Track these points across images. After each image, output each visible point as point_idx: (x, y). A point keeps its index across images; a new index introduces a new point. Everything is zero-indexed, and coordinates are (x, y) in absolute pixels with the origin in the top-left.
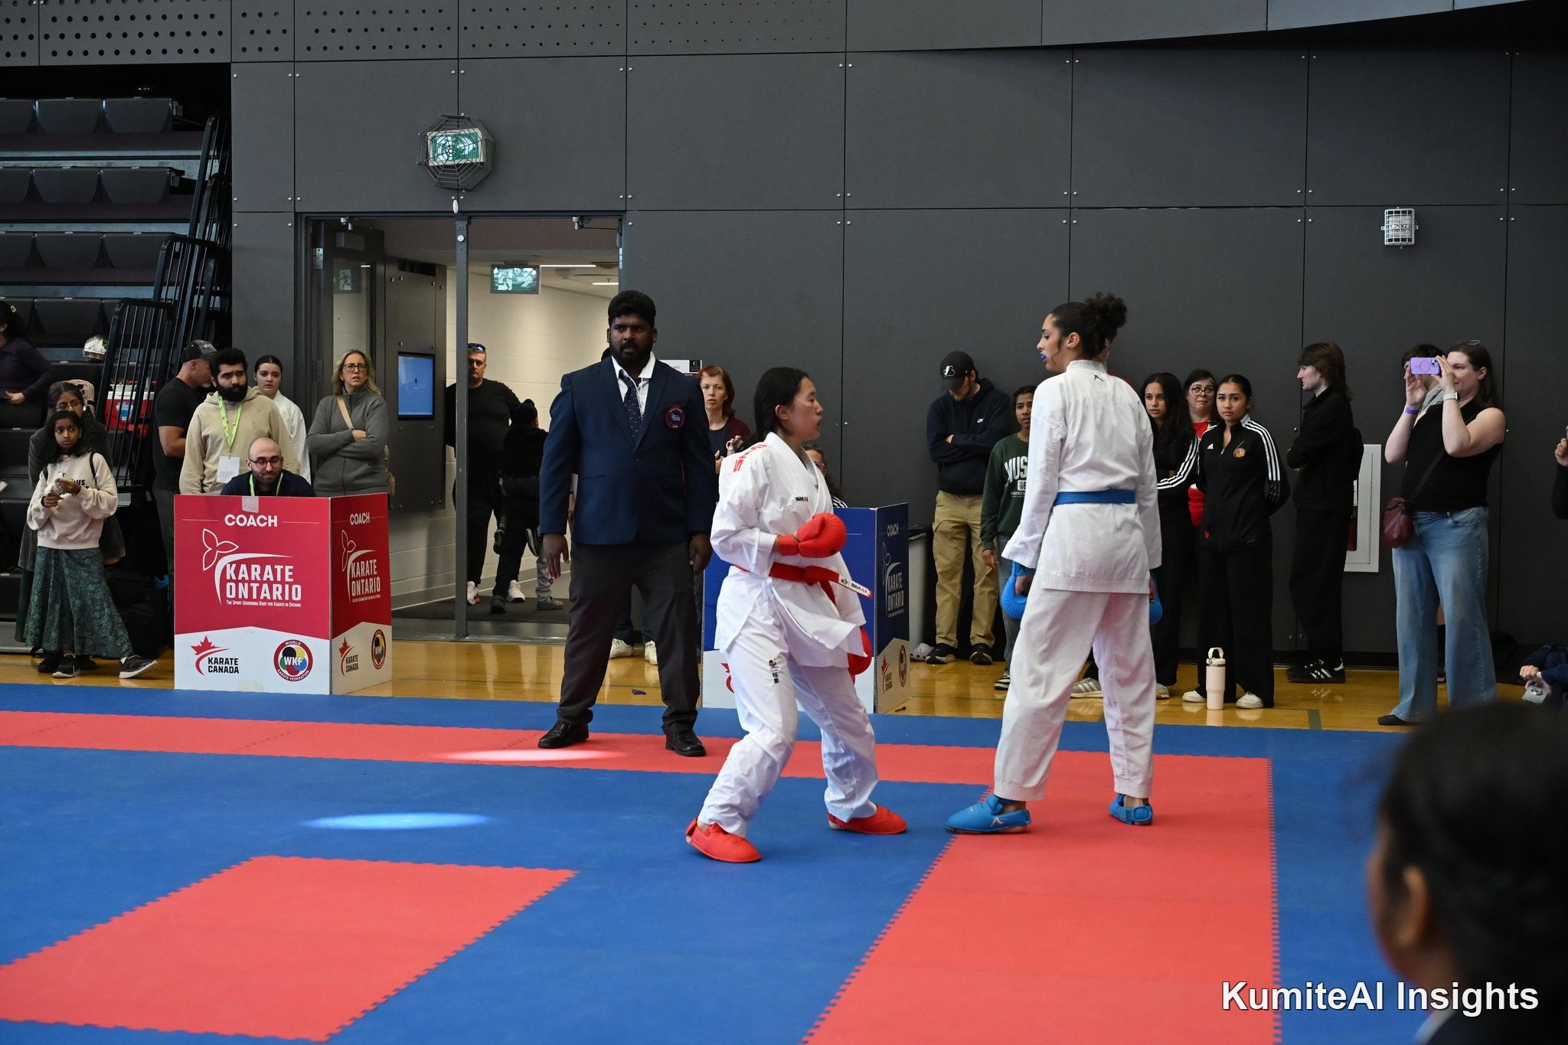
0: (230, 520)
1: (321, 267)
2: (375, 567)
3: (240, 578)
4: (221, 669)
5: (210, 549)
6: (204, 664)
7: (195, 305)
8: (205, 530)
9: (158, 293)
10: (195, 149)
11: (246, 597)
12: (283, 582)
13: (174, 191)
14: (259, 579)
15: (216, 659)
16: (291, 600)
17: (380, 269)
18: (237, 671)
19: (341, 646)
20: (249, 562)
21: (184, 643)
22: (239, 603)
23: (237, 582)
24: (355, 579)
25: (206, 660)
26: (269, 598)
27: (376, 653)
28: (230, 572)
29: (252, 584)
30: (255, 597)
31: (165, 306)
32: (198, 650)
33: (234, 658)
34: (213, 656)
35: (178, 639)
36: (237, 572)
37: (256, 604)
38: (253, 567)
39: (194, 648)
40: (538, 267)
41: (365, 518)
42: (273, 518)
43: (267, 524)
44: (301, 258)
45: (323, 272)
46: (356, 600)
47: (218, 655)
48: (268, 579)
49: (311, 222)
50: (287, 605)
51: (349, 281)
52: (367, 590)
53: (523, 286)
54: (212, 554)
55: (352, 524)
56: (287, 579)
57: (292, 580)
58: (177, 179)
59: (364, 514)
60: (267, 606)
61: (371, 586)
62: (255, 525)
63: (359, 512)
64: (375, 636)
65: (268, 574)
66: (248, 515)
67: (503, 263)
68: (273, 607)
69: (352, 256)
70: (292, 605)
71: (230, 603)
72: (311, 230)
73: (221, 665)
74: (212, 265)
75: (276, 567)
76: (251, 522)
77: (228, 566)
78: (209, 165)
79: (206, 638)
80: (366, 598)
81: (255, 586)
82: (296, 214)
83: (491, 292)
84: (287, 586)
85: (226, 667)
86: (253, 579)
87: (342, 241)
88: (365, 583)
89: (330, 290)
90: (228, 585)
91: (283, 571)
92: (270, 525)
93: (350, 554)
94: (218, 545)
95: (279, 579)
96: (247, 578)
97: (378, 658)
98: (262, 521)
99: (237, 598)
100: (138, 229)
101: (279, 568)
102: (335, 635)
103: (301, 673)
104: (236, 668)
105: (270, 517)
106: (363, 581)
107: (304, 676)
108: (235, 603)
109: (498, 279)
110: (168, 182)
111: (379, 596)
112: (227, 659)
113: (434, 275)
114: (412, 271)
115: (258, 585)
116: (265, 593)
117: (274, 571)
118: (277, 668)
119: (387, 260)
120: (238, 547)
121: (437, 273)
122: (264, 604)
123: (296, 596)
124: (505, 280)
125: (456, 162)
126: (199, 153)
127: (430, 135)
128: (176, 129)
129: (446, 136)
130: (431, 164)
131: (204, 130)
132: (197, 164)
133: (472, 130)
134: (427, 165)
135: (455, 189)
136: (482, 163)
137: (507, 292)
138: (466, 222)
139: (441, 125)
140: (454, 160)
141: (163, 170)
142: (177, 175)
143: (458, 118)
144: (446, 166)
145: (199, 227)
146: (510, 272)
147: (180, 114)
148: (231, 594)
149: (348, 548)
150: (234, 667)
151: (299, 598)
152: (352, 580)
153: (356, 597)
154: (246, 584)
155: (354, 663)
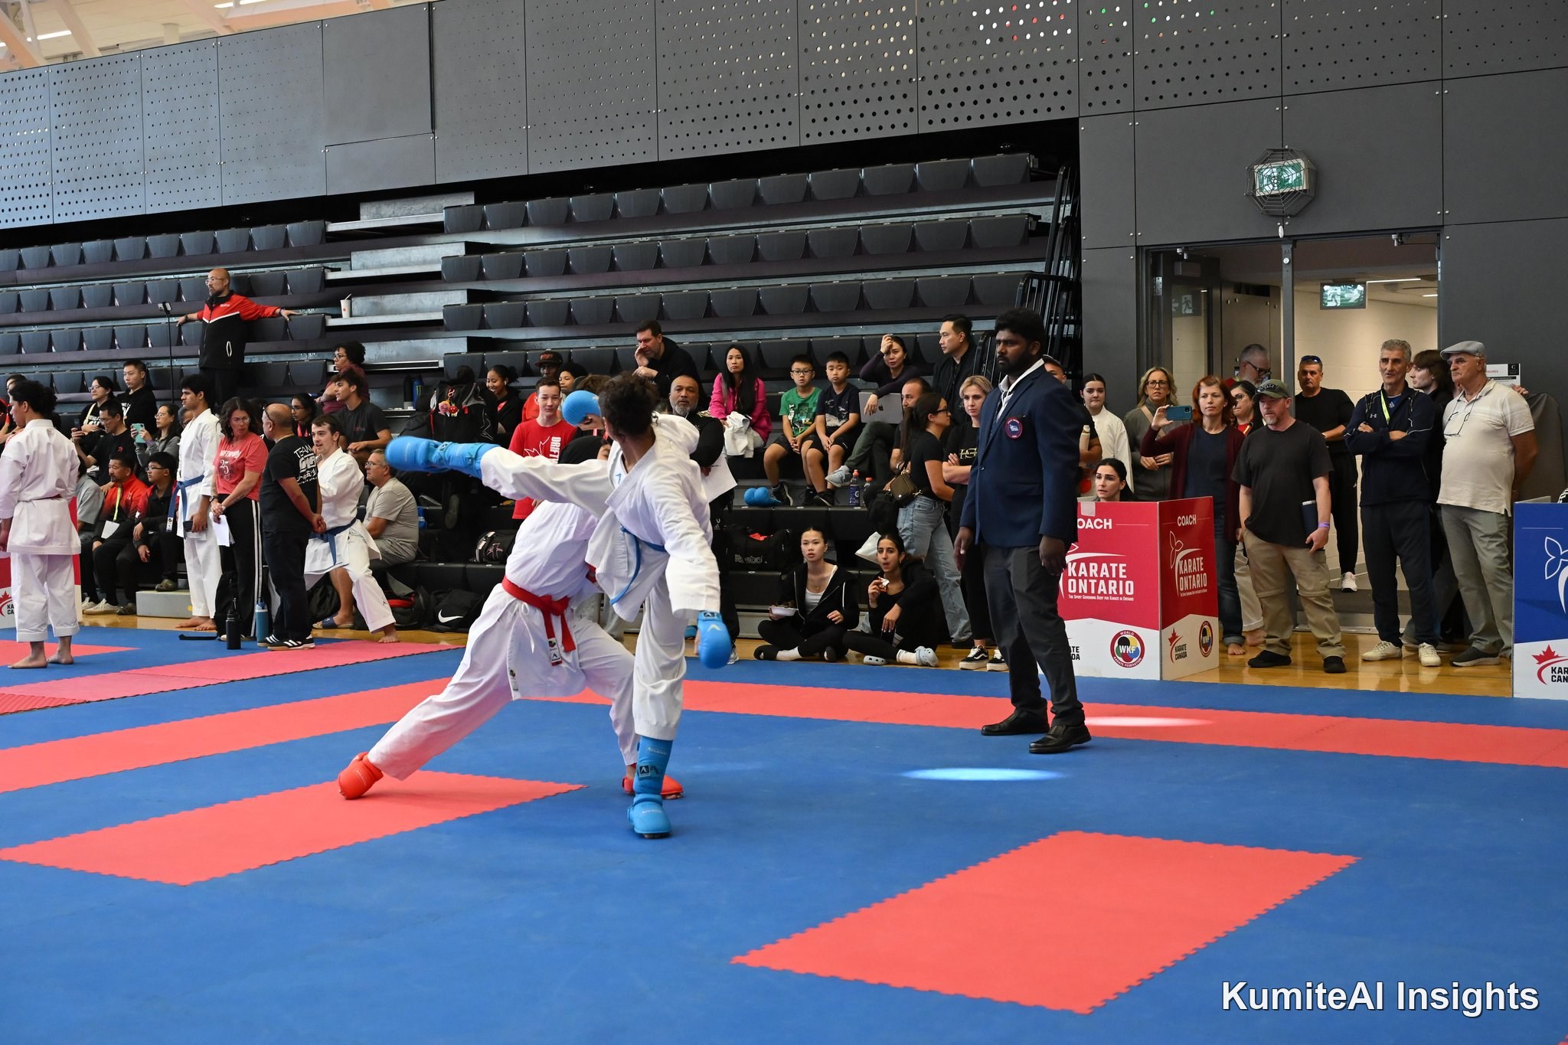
1: (1161, 295)
2: (1202, 564)
3: (1080, 575)
7: (1050, 334)
10: (1052, 196)
11: (1086, 591)
12: (1117, 579)
13: (1032, 234)
14: (1096, 576)
16: (1124, 595)
17: (1216, 293)
18: (1078, 657)
19: (1170, 636)
20: (1087, 561)
22: (1079, 597)
23: (1077, 578)
24: (1183, 575)
26: (1105, 593)
27: (1204, 642)
28: (1071, 570)
29: (1090, 581)
30: (1093, 592)
33: (1076, 645)
36: (1077, 569)
37: (1094, 598)
38: (1091, 565)
40: (1365, 283)
41: (1191, 520)
42: (1108, 521)
43: (1103, 527)
44: (1142, 287)
45: (1162, 299)
46: (1184, 594)
48: (1105, 576)
49: (1150, 255)
50: (1121, 599)
51: (1191, 305)
52: (1194, 585)
53: (1351, 301)
55: (1180, 525)
56: (1121, 576)
57: (1125, 577)
58: (1035, 223)
59: (1190, 516)
60: (1104, 600)
61: (1198, 582)
62: (1092, 528)
63: (1187, 514)
64: (1202, 626)
65: (1105, 572)
66: (1086, 518)
67: (1331, 281)
68: (1109, 601)
69: (1189, 283)
70: (1126, 599)
71: (1072, 597)
72: (1151, 261)
74: (1064, 296)
75: (1111, 565)
76: (1089, 524)
77: (1070, 564)
78: (1062, 209)
80: (1194, 593)
81: (1093, 582)
82: (1137, 248)
83: (1321, 308)
84: (1121, 582)
86: (1091, 575)
87: (1179, 269)
88: (1192, 579)
89: (1170, 316)
90: (1070, 581)
91: (1117, 569)
92: (1105, 528)
93: (1177, 553)
95: (1114, 576)
96: (1086, 575)
97: (1205, 647)
98: (1099, 523)
99: (1077, 593)
100: (1002, 269)
101: (1114, 565)
102: (1165, 625)
103: (1134, 660)
104: (1078, 655)
105: (1105, 520)
106: (1190, 577)
107: (1137, 663)
108: (1076, 597)
109: (1327, 296)
110: (1027, 226)
111: (1205, 591)
113: (1267, 294)
114: (1248, 293)
115: (1095, 581)
116: (1102, 589)
117: (1110, 569)
118: (1114, 655)
119: (1222, 284)
120: (1077, 547)
121: (1271, 295)
122: (1101, 598)
123: (1130, 590)
124: (1333, 297)
125: (1281, 191)
126: (1052, 199)
127: (1257, 168)
128: (1033, 179)
129: (1272, 168)
130: (1258, 195)
131: (1056, 179)
132: (1051, 209)
133: (1295, 161)
134: (1254, 196)
135: (1280, 216)
136: (1305, 191)
137: (1335, 308)
138: (1291, 246)
139: (1267, 159)
140: (1278, 190)
141: (1022, 216)
142: (1034, 220)
143: (1283, 150)
144: (1271, 196)
145: (1054, 264)
146: (1338, 290)
147: (1037, 166)
148: (1072, 589)
149: (1176, 548)
150: (1076, 654)
151: (1132, 593)
152: (1179, 576)
153: (1184, 591)
154: (1086, 580)
155: (1183, 651)
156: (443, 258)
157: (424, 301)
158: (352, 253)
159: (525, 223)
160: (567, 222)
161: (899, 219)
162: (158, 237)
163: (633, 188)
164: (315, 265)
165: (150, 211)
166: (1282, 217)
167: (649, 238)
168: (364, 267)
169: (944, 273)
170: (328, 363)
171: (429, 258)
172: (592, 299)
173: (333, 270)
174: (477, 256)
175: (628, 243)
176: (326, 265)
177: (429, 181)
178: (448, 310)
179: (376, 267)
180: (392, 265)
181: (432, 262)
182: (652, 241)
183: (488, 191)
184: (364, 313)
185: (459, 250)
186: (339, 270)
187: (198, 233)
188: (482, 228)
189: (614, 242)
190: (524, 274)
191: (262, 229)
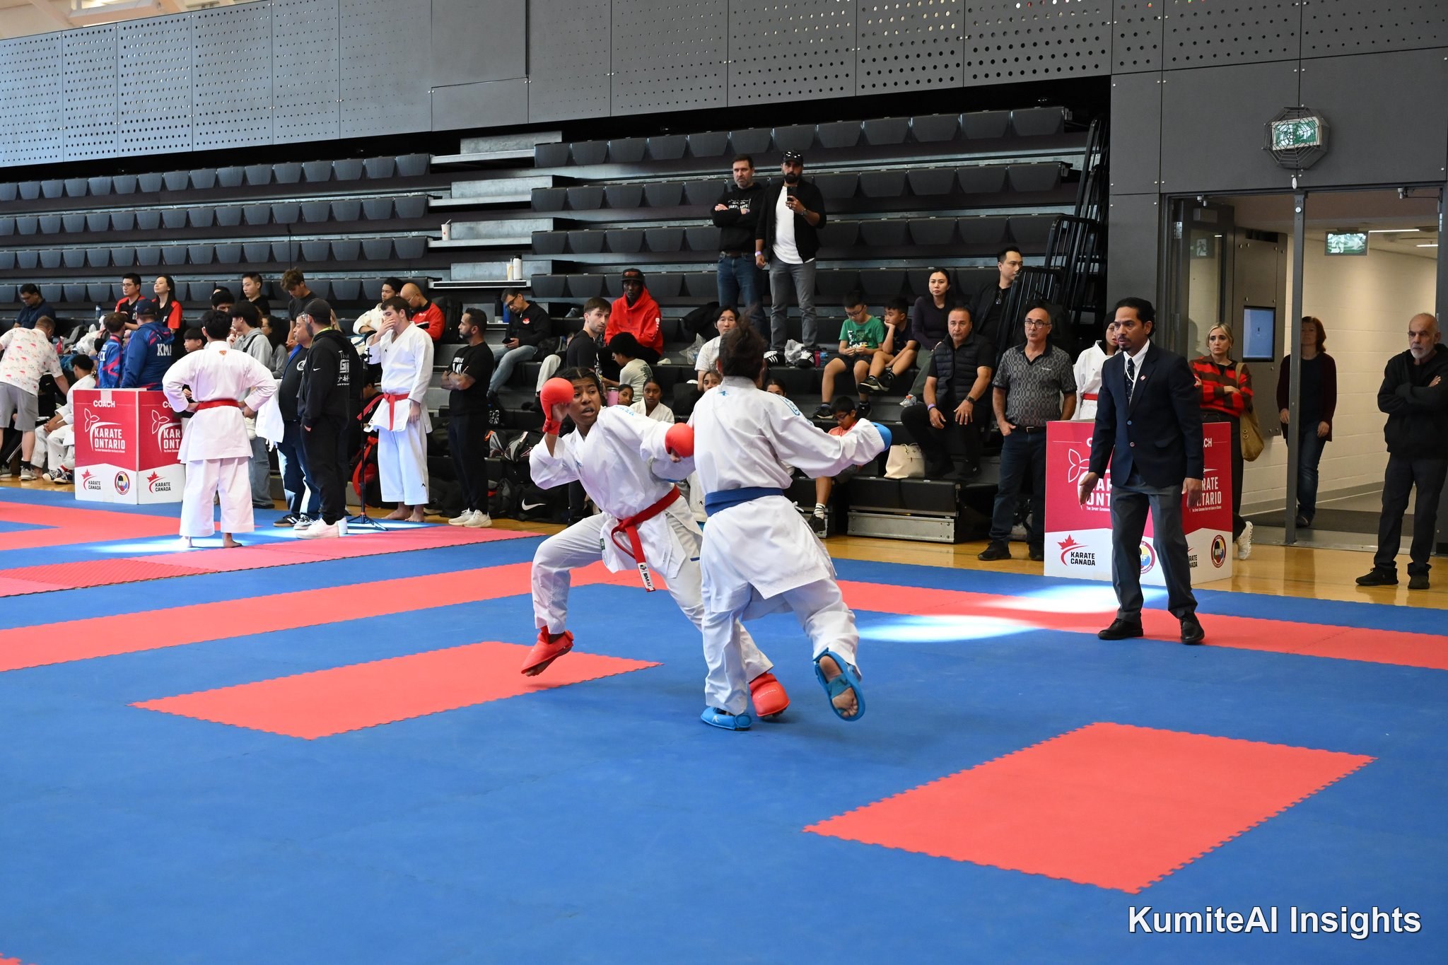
0: (1091, 443)
1: (1180, 237)
2: (1217, 483)
3: (1097, 490)
4: (1081, 562)
5: (1074, 465)
6: (1068, 557)
7: (1078, 271)
8: (1070, 450)
9: (1048, 262)
10: (1083, 145)
11: (1102, 504)
13: (1063, 180)
15: (1077, 553)
17: (1230, 237)
18: (1093, 563)
21: (1052, 540)
22: (1096, 509)
23: (1095, 493)
25: (1068, 554)
27: (1216, 554)
29: (1107, 495)
31: (1054, 272)
32: (1063, 545)
33: (1091, 553)
34: (1075, 551)
35: (1049, 537)
39: (1059, 543)
40: (1367, 232)
44: (1164, 233)
45: (1181, 242)
47: (1079, 551)
49: (1173, 201)
51: (1205, 249)
52: (1208, 502)
53: (1355, 248)
54: (1075, 470)
58: (1067, 170)
64: (1215, 540)
67: (1336, 230)
69: (1207, 228)
71: (1089, 509)
72: (1173, 206)
73: (1081, 559)
74: (1092, 237)
78: (1092, 158)
79: (1069, 536)
82: (1161, 195)
83: (1325, 255)
85: (1085, 561)
86: (1108, 490)
87: (1198, 215)
89: (1187, 255)
94: (1081, 462)
96: (1103, 489)
97: (1218, 558)
99: (1094, 506)
100: (1035, 211)
103: (1145, 567)
107: (1148, 571)
108: (1093, 509)
109: (1331, 243)
110: (1059, 173)
112: (1086, 555)
113: (1276, 241)
114: (1258, 239)
119: (1236, 230)
121: (1280, 238)
124: (1338, 243)
125: (1296, 146)
126: (1084, 149)
127: (1274, 124)
128: (1067, 130)
129: (1288, 125)
130: (1274, 149)
131: (1087, 130)
132: (1081, 159)
133: (1310, 119)
134: (1271, 150)
135: (1292, 169)
136: (1318, 146)
137: (1339, 254)
138: (1303, 196)
139: (1284, 116)
140: (1294, 144)
141: (1057, 164)
142: (1066, 167)
143: (1298, 109)
144: (1287, 150)
145: (1084, 208)
146: (1342, 238)
147: (1071, 118)
150: (1092, 560)
154: (1103, 494)
155: (1193, 562)
156: (533, 189)
157: (514, 227)
158: (453, 183)
159: (607, 160)
160: (644, 161)
161: (942, 164)
162: (282, 165)
163: (704, 130)
164: (420, 193)
165: (277, 142)
166: (1296, 170)
167: (716, 176)
168: (463, 196)
169: (983, 213)
170: (429, 280)
171: (520, 189)
172: (665, 230)
173: (436, 198)
174: (564, 188)
175: (697, 180)
176: (428, 193)
177: (522, 121)
178: (537, 235)
179: (474, 197)
180: (487, 195)
181: (523, 193)
182: (718, 178)
183: (574, 130)
184: (462, 236)
185: (547, 183)
186: (440, 198)
187: (318, 162)
188: (570, 162)
189: (685, 178)
190: (604, 205)
191: (374, 160)
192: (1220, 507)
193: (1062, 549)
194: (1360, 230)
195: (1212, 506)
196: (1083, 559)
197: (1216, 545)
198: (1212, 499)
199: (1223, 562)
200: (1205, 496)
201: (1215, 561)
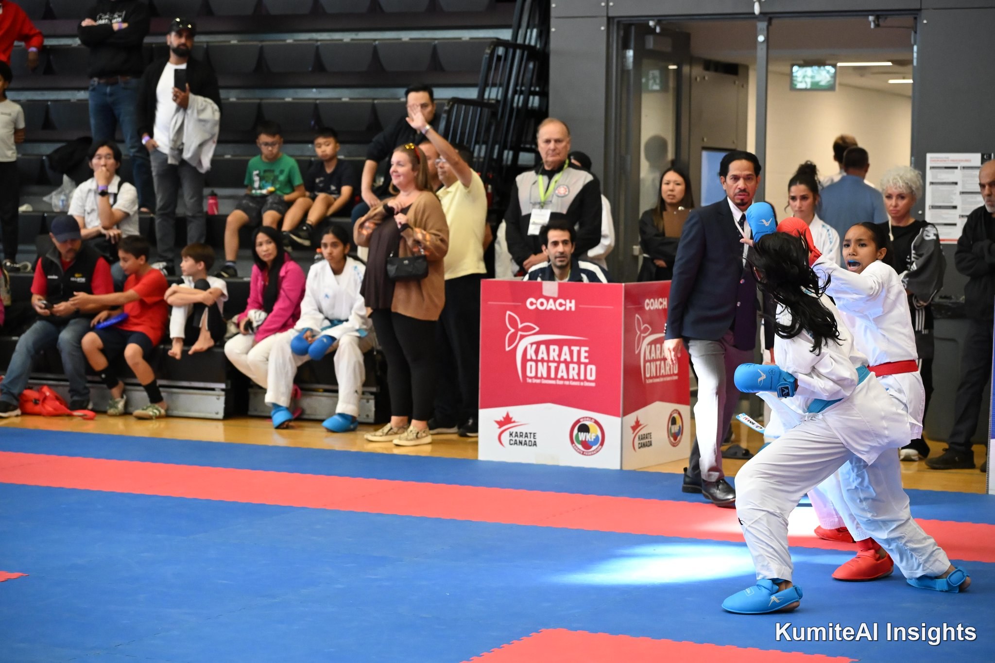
0: (532, 304)
1: (631, 69)
4: (521, 443)
5: (512, 330)
6: (506, 437)
7: (515, 105)
8: (508, 313)
9: (482, 93)
11: (545, 375)
12: (579, 363)
14: (557, 359)
15: (516, 433)
16: (586, 380)
17: (686, 69)
18: (535, 444)
19: (633, 424)
20: (548, 343)
21: (487, 417)
22: (538, 381)
23: (536, 361)
24: (650, 362)
25: (507, 433)
26: (566, 377)
27: (673, 432)
28: (531, 353)
29: (550, 364)
30: (553, 375)
31: (488, 106)
32: (501, 424)
33: (533, 432)
34: (514, 430)
35: (483, 414)
36: (537, 352)
37: (553, 382)
38: (552, 347)
39: (498, 422)
40: (836, 65)
42: (571, 302)
43: (565, 309)
44: (612, 60)
45: (632, 73)
46: (649, 381)
47: (518, 430)
48: (565, 360)
49: (622, 27)
50: (582, 384)
51: (658, 81)
52: (663, 371)
53: (823, 83)
54: (514, 335)
56: (583, 360)
57: (587, 361)
60: (564, 385)
62: (554, 308)
64: (671, 415)
65: (565, 355)
66: (548, 299)
67: (802, 62)
68: (570, 386)
69: (660, 58)
70: (587, 384)
72: (622, 32)
73: (521, 439)
74: (531, 65)
75: (573, 348)
76: (551, 305)
77: (529, 347)
79: (508, 415)
80: (661, 380)
81: (553, 365)
82: (608, 18)
83: (790, 90)
84: (582, 367)
85: (526, 441)
86: (551, 359)
87: (651, 43)
89: (639, 90)
90: (529, 364)
91: (579, 352)
92: (568, 309)
93: (644, 338)
94: (520, 326)
95: (575, 359)
96: (546, 358)
97: (675, 436)
98: (561, 305)
99: (536, 377)
100: (466, 35)
101: (575, 349)
102: (625, 414)
103: (594, 448)
104: (535, 442)
105: (568, 301)
106: (658, 363)
107: (597, 451)
108: (534, 381)
109: (796, 76)
112: (526, 433)
114: (717, 71)
115: (556, 364)
116: (562, 373)
117: (571, 352)
118: (572, 442)
119: (692, 60)
120: (537, 329)
121: (740, 71)
122: (561, 382)
123: (591, 376)
124: (804, 77)
137: (806, 90)
138: (766, 24)
145: (521, 32)
146: (809, 71)
148: (531, 372)
149: (642, 332)
150: (533, 440)
151: (593, 378)
152: (645, 361)
153: (651, 378)
154: (545, 364)
155: (647, 440)
169: (406, 36)
192: (676, 378)
193: (500, 428)
194: (828, 62)
195: (670, 375)
196: (523, 439)
197: (673, 421)
198: (668, 368)
199: (680, 441)
200: (660, 365)
201: (672, 439)
